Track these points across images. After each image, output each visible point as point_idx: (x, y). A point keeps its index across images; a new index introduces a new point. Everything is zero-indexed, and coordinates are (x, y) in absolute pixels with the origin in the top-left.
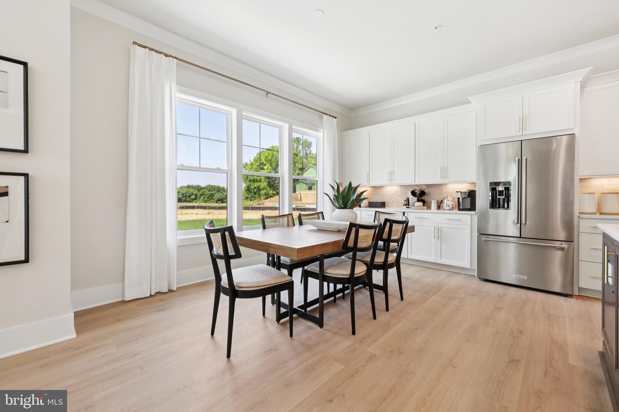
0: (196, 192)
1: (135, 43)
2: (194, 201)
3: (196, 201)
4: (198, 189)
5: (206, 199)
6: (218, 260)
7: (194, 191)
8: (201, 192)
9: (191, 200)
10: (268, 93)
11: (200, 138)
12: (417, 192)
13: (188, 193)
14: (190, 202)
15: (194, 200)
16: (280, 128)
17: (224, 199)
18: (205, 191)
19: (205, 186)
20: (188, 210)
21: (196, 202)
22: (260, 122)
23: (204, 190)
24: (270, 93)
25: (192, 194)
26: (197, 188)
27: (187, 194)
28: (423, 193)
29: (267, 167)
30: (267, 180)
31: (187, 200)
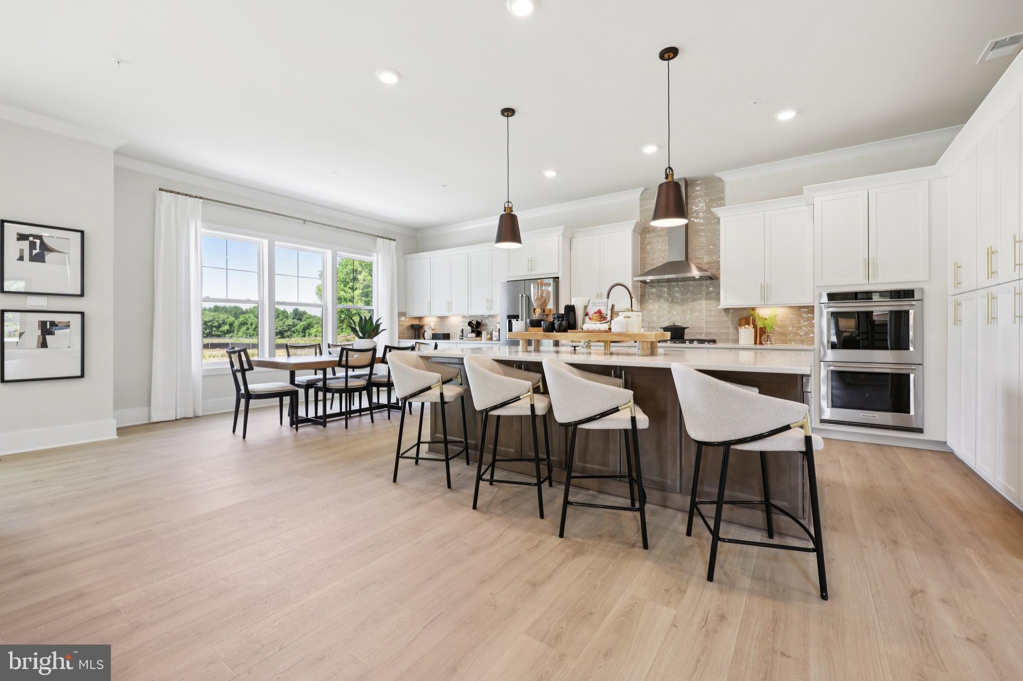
0: (231, 319)
1: (161, 190)
2: (226, 335)
3: (230, 335)
4: (235, 314)
5: (251, 331)
6: (237, 373)
7: (228, 318)
8: (241, 319)
9: (221, 333)
10: (304, 221)
11: (227, 269)
12: (474, 322)
13: (215, 321)
14: (219, 336)
15: (228, 334)
16: (323, 254)
17: (286, 331)
18: (250, 317)
19: (250, 308)
20: (216, 350)
21: (231, 337)
22: (298, 250)
23: (247, 316)
24: (307, 221)
25: (224, 323)
26: (233, 313)
27: (214, 323)
28: (479, 324)
29: (363, 277)
30: (363, 299)
31: (213, 333)
